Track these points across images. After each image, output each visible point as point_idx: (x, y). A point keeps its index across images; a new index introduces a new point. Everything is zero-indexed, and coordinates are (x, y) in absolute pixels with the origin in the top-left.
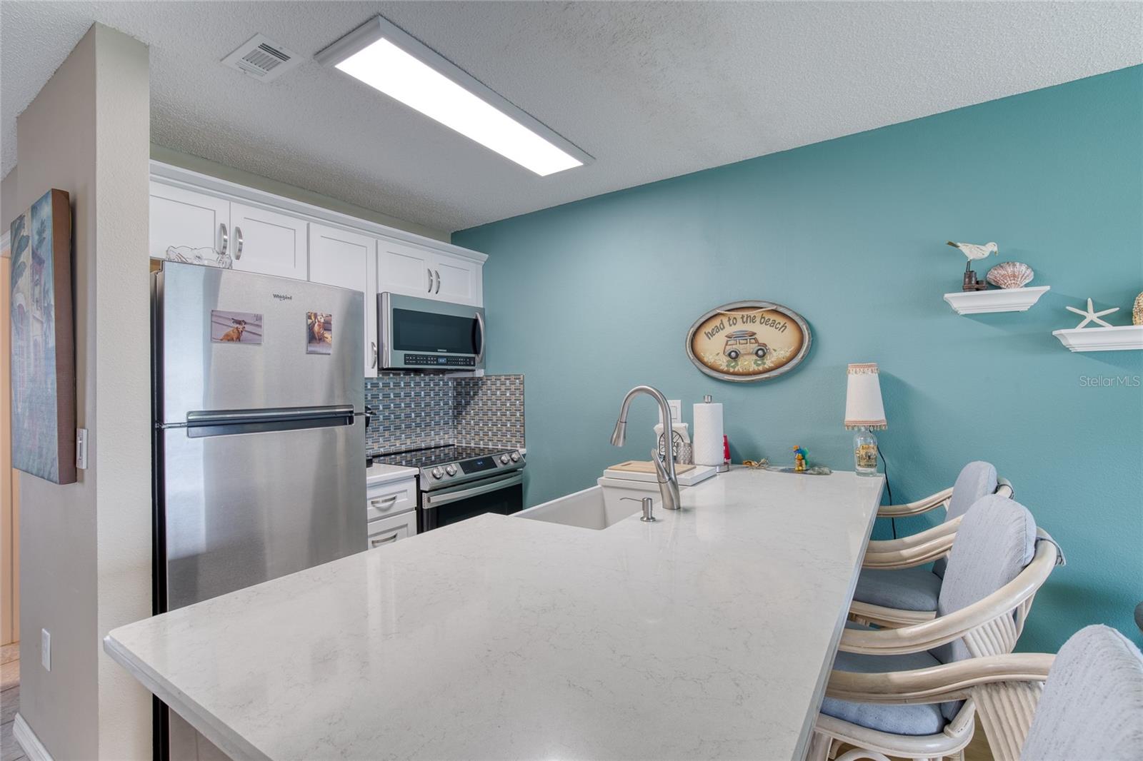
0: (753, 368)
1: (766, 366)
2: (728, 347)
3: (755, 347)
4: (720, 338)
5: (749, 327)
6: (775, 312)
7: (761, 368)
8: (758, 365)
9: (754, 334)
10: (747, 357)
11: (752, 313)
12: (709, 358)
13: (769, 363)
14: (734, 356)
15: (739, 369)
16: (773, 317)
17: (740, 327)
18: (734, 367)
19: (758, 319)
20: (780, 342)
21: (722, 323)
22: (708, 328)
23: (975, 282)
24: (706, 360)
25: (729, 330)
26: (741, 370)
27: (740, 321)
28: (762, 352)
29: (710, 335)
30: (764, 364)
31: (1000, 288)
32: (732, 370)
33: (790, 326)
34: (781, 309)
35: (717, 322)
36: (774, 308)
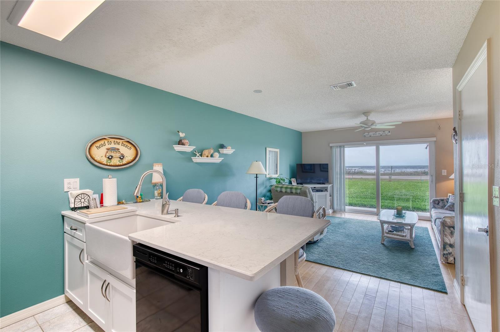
0: (118, 163)
1: (124, 163)
2: (107, 154)
3: (118, 155)
4: (103, 150)
5: (117, 146)
6: (128, 142)
7: (121, 164)
8: (120, 162)
9: (119, 149)
10: (115, 159)
11: (118, 141)
12: (97, 158)
13: (125, 161)
14: (110, 158)
15: (112, 163)
16: (127, 144)
17: (113, 146)
18: (110, 163)
19: (121, 144)
20: (129, 154)
21: (104, 143)
22: (98, 144)
23: (180, 143)
24: (96, 159)
25: (108, 146)
26: (113, 164)
27: (113, 143)
28: (122, 157)
29: (98, 147)
30: (123, 162)
31: (184, 145)
32: (109, 164)
33: (132, 148)
34: (130, 141)
35: (102, 142)
36: (128, 140)
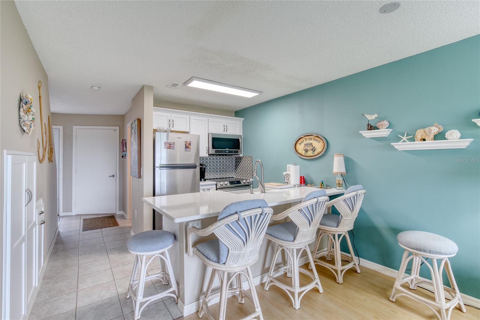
0: (311, 155)
1: (315, 154)
2: (305, 148)
3: (311, 148)
4: (303, 145)
5: (311, 142)
6: (317, 136)
7: (313, 155)
8: (313, 154)
9: (312, 144)
10: (310, 151)
11: (311, 137)
12: (300, 151)
13: (316, 153)
14: (307, 151)
15: (308, 155)
16: (317, 138)
17: (308, 142)
18: (306, 154)
19: (313, 139)
20: (319, 146)
21: (303, 140)
22: (300, 142)
23: (371, 128)
24: (299, 152)
25: (305, 142)
27: (308, 139)
28: (314, 150)
29: (300, 144)
30: (314, 153)
31: (379, 129)
32: (306, 155)
33: (321, 141)
34: (319, 136)
35: (302, 140)
36: (317, 135)
